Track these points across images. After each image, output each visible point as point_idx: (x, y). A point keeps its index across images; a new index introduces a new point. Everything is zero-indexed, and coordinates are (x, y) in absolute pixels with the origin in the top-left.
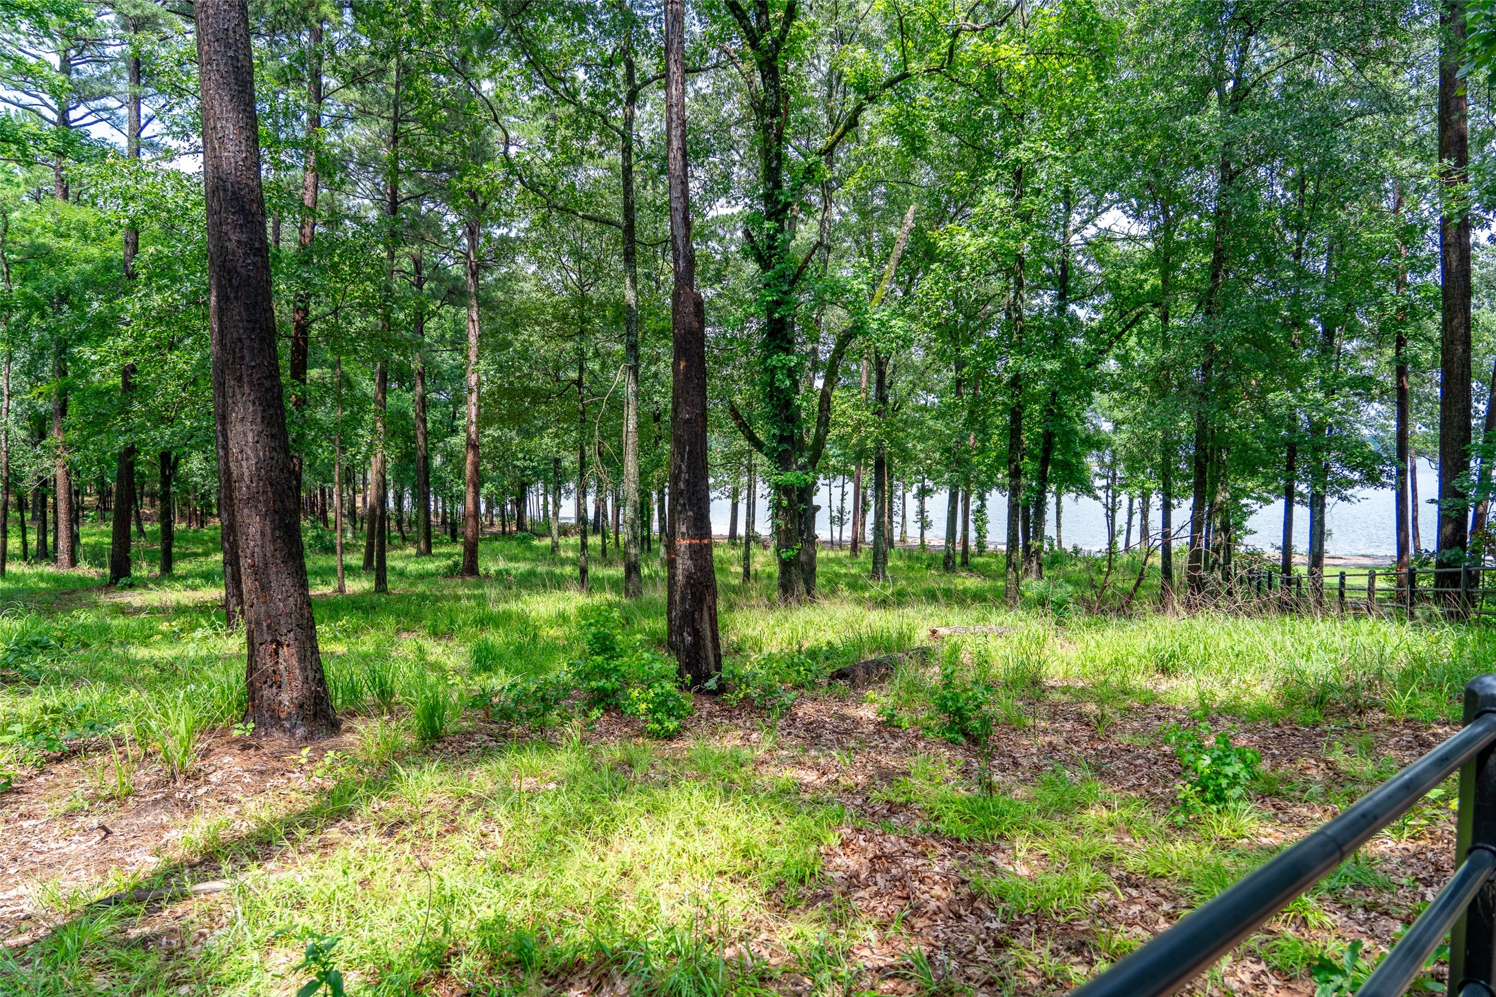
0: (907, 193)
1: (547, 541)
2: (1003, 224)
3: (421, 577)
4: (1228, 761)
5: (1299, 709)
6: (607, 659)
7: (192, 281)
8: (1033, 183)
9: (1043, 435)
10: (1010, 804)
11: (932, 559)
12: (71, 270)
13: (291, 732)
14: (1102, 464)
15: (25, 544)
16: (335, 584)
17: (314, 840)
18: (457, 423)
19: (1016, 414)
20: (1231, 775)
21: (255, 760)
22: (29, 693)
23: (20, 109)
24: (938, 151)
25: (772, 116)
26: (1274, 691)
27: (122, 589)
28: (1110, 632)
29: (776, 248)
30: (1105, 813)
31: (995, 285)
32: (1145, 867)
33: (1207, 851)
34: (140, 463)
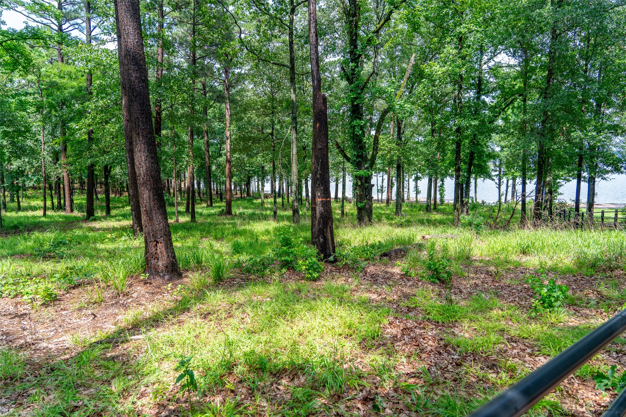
0: (411, 49)
1: (259, 201)
2: (453, 61)
3: (209, 215)
4: (554, 290)
5: (584, 269)
6: (288, 248)
7: (115, 95)
8: (467, 42)
9: (470, 153)
10: (459, 307)
11: (421, 207)
12: (66, 91)
13: (163, 277)
14: (495, 166)
15: (53, 203)
16: (175, 219)
17: (175, 320)
18: (221, 152)
19: (458, 144)
20: (556, 296)
21: (150, 289)
22: (60, 262)
23: (43, 25)
24: (425, 30)
25: (353, 17)
26: (573, 261)
27: (91, 221)
28: (500, 237)
29: (355, 74)
30: (500, 312)
31: (449, 88)
32: (519, 334)
33: (545, 328)
34: (96, 170)
